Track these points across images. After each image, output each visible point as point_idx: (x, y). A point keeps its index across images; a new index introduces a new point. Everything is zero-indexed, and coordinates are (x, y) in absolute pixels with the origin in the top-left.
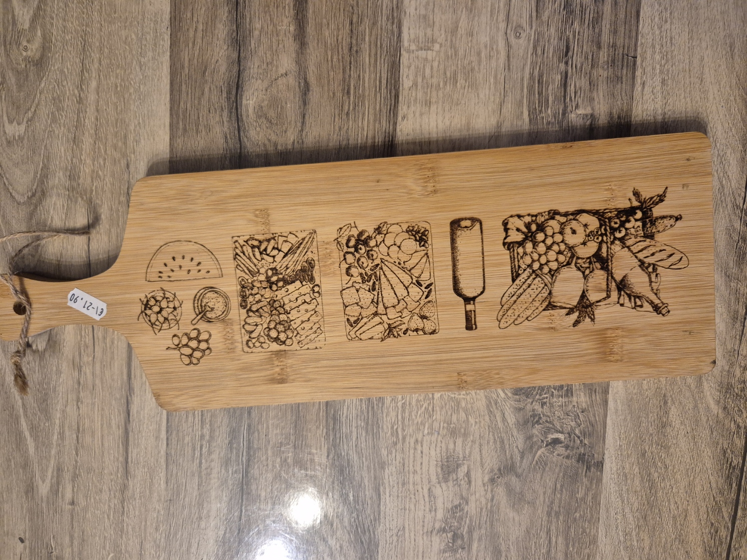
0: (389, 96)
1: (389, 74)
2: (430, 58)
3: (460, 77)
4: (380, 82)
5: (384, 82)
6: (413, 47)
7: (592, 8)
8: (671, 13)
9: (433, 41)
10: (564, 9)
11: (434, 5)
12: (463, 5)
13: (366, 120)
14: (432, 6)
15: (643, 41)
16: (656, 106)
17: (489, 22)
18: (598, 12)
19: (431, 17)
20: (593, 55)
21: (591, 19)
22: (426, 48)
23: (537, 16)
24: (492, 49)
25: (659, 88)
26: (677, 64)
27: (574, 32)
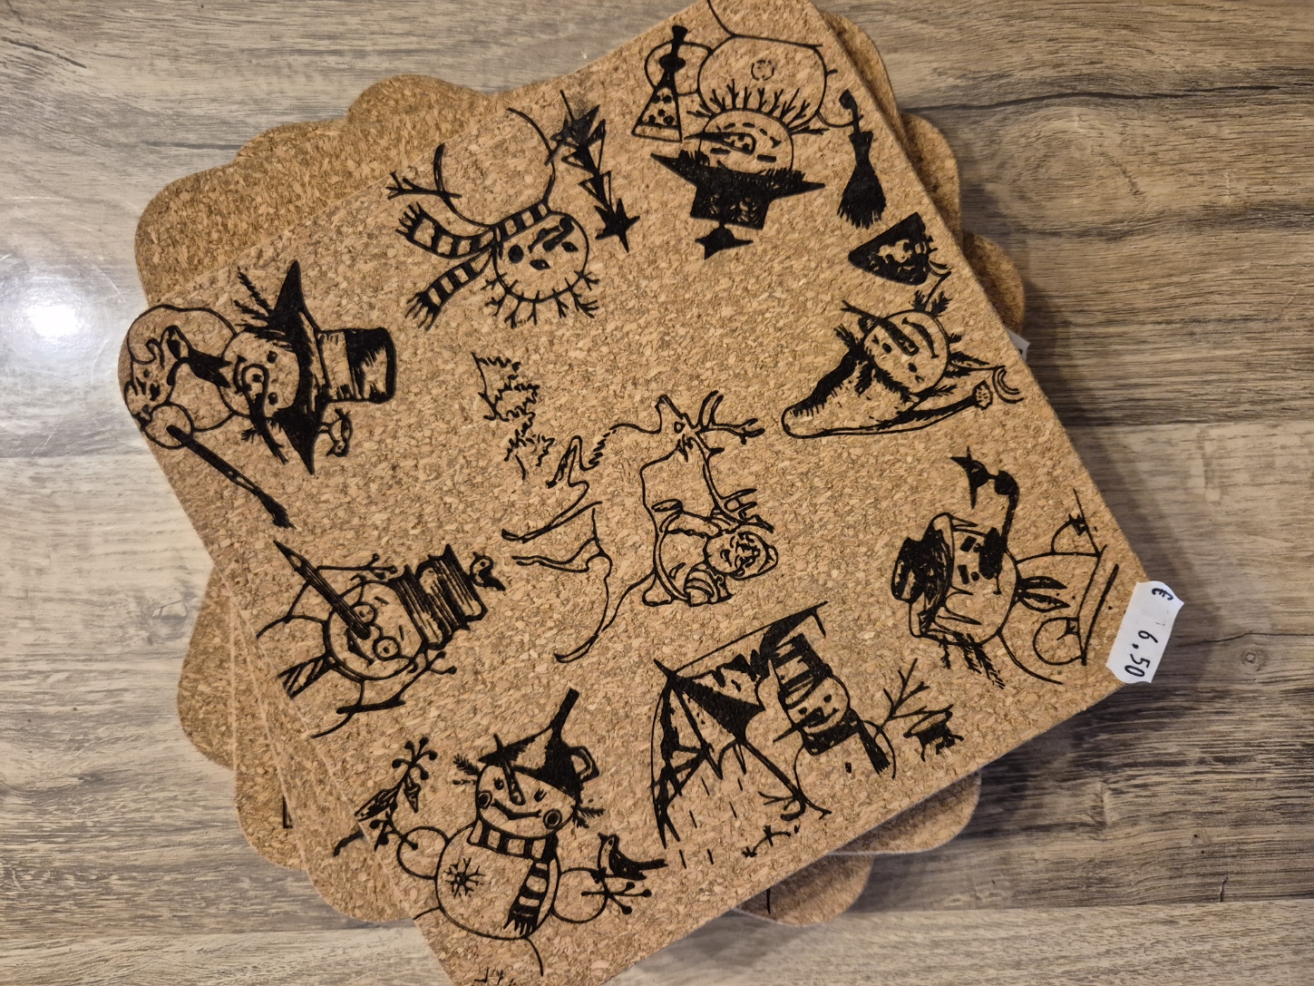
0: (1109, 407)
1: (1152, 403)
2: (1191, 483)
4: (1136, 387)
5: (1136, 394)
6: (1208, 448)
9: (1224, 488)
10: (1305, 745)
11: (1294, 483)
12: (1299, 542)
15: (1254, 911)
16: (1130, 953)
17: (1270, 596)
18: (1304, 813)
19: (1271, 479)
20: (1221, 813)
21: (1289, 801)
22: (1210, 474)
23: (1288, 692)
24: (1219, 609)
25: (1166, 954)
27: (1263, 771)
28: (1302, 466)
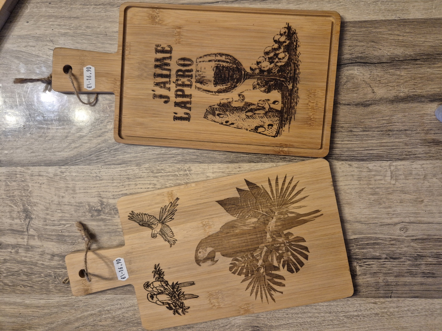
0: (363, 155)
1: (376, 155)
2: (386, 178)
3: (376, 197)
4: (371, 150)
5: (371, 152)
6: (392, 168)
7: (419, 271)
8: (417, 316)
9: (396, 180)
10: (418, 255)
11: (418, 179)
12: (418, 196)
13: (348, 143)
14: (417, 178)
15: (400, 301)
17: (409, 212)
18: (416, 274)
19: (411, 178)
20: (391, 273)
21: (412, 271)
22: (392, 176)
23: (413, 239)
24: (393, 215)
25: (373, 312)
26: (388, 321)
27: (404, 262)
28: (421, 174)
